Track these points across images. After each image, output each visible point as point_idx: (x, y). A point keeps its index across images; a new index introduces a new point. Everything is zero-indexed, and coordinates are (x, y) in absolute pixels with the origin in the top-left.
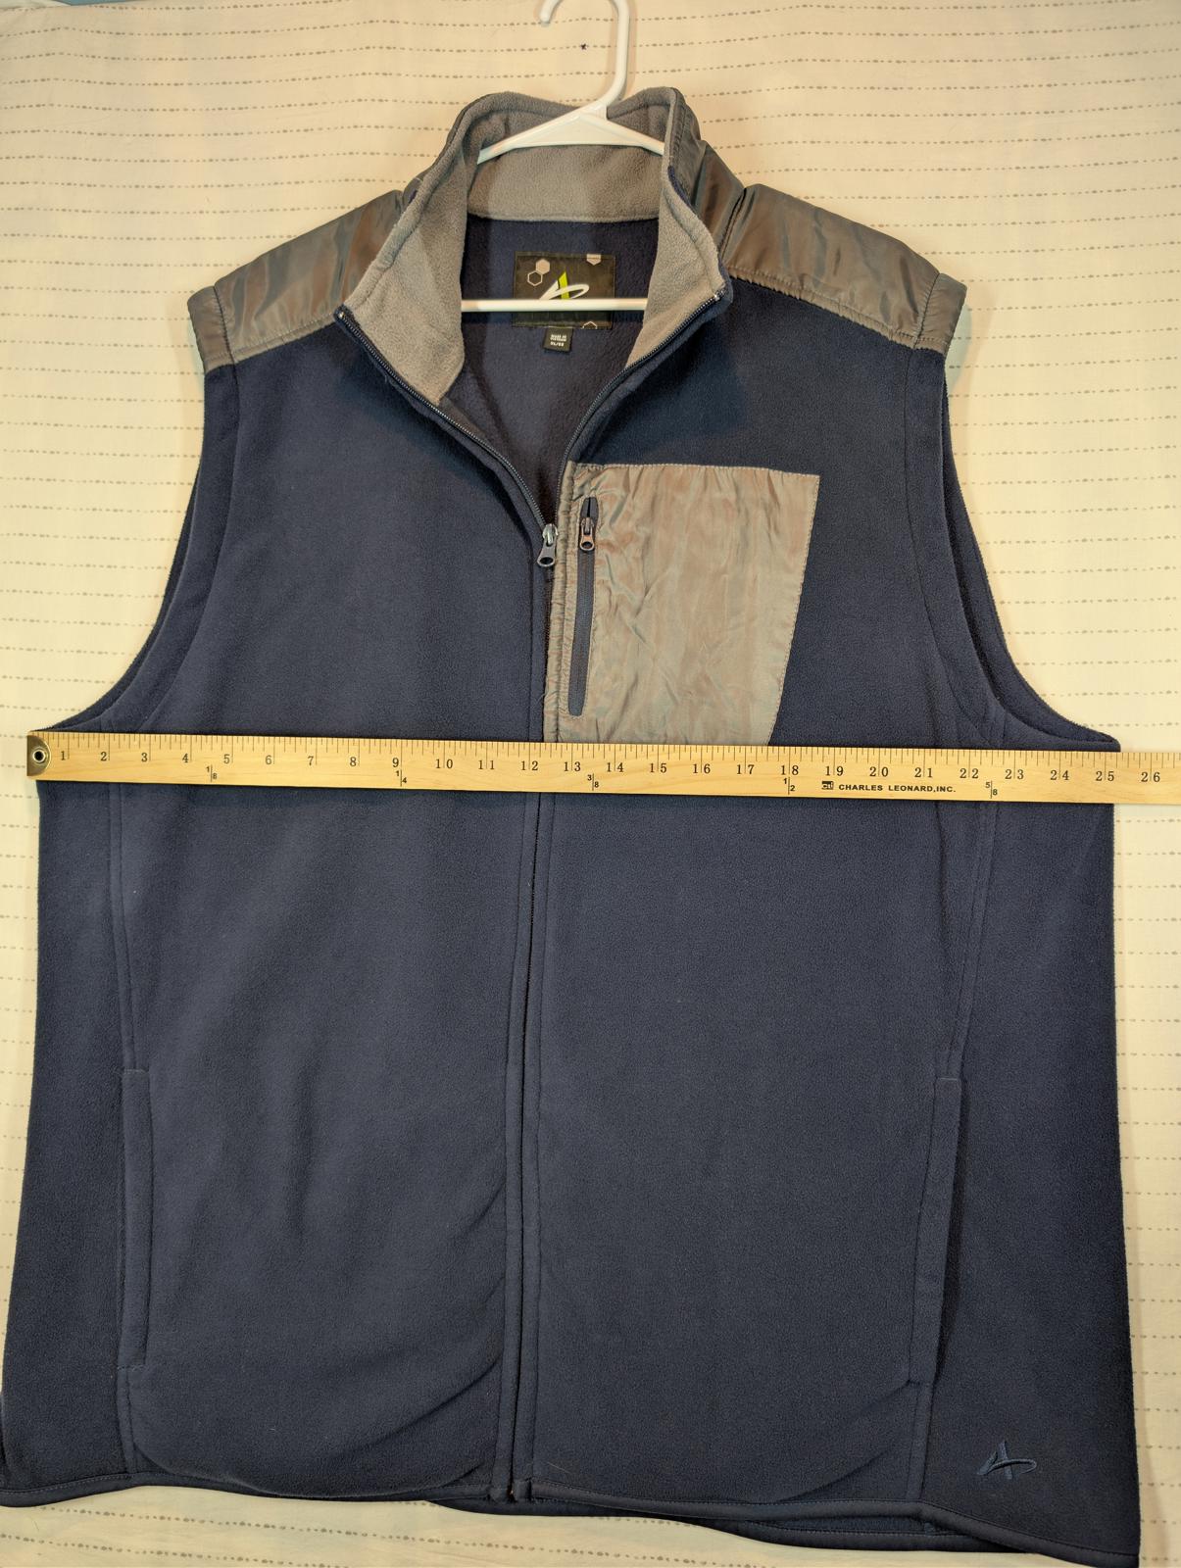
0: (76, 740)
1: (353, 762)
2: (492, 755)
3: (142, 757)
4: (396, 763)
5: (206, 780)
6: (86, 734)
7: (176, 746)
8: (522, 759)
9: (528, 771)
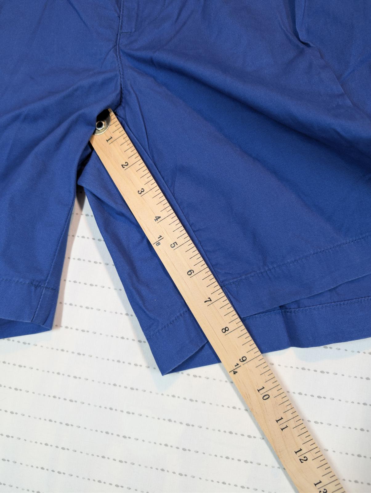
0: (124, 141)
1: (225, 330)
2: (292, 424)
3: (140, 190)
4: (243, 360)
5: (153, 240)
6: (132, 145)
7: (161, 207)
8: (302, 447)
9: (297, 457)
